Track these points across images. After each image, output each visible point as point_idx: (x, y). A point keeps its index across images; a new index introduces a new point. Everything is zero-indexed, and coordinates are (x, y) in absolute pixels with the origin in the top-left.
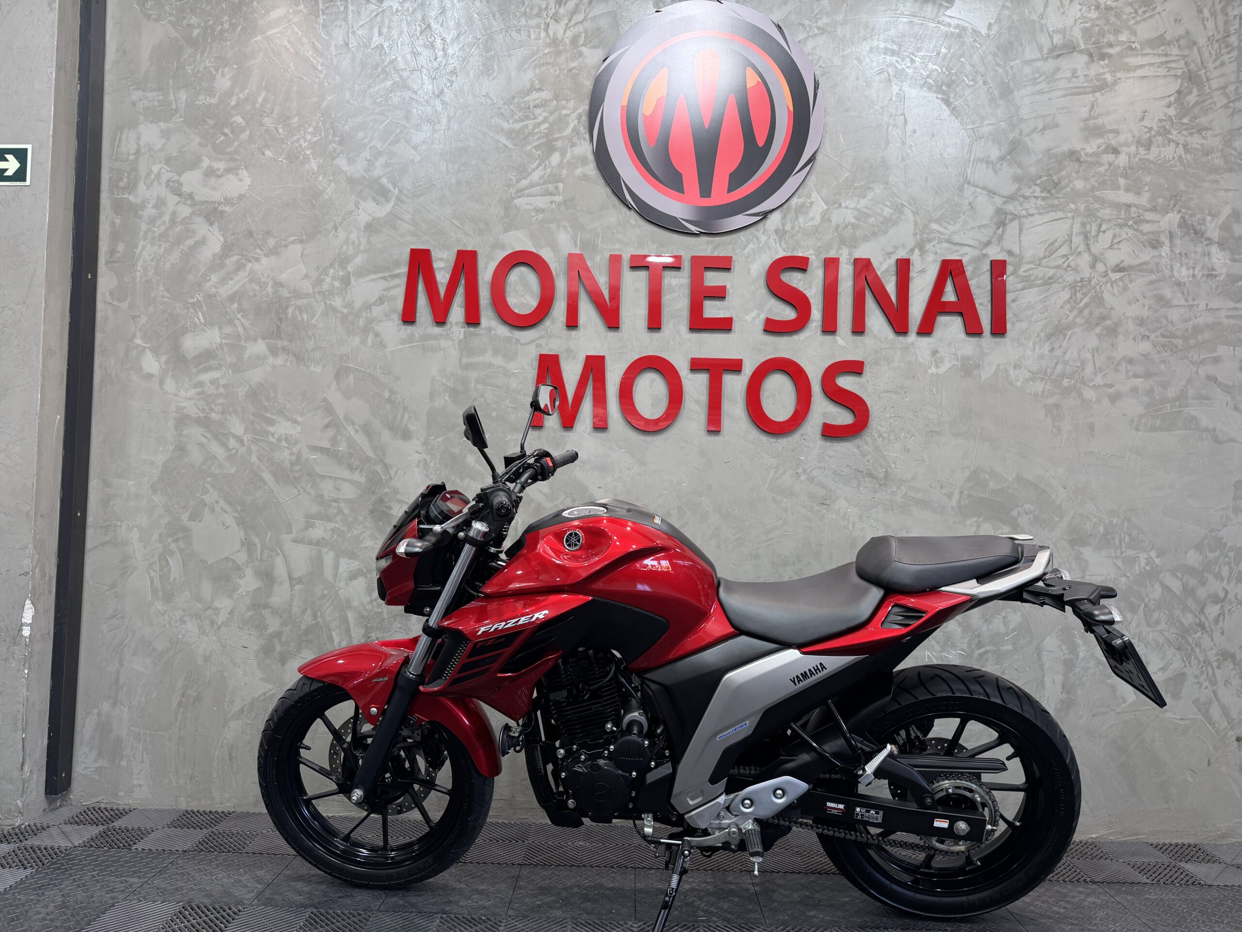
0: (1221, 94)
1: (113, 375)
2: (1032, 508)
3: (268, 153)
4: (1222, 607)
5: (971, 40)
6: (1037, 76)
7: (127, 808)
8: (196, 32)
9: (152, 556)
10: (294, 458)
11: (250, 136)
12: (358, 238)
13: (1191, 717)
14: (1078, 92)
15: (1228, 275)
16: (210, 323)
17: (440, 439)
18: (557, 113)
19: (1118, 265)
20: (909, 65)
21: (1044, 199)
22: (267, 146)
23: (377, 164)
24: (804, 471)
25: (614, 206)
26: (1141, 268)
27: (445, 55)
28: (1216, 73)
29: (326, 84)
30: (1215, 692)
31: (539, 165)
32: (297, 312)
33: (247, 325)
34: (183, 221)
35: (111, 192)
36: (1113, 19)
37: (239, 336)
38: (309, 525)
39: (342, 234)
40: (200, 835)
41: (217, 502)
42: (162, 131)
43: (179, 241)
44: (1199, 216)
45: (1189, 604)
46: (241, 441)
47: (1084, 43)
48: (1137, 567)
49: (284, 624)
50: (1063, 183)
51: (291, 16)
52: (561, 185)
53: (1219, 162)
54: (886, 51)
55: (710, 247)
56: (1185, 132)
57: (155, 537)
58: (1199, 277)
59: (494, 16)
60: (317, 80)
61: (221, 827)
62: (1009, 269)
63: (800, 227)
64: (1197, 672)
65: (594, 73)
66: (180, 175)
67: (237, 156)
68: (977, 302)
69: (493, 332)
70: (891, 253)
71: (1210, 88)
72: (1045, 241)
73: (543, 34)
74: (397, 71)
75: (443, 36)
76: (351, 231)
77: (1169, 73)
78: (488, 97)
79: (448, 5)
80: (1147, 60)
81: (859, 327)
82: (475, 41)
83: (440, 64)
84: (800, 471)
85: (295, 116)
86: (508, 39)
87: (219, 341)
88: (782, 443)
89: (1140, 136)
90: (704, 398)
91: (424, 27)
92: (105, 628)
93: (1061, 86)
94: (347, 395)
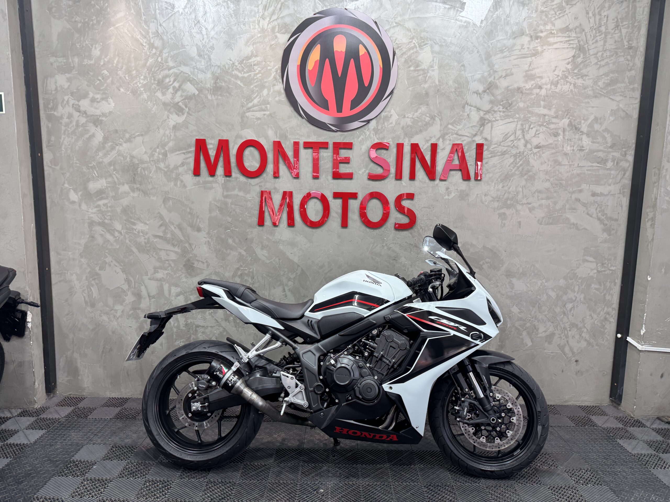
0: (595, 57)
1: (56, 202)
2: (490, 260)
4: (574, 304)
5: (472, 29)
6: (504, 48)
7: (83, 397)
8: (80, 25)
9: (84, 287)
10: (146, 241)
11: (112, 81)
12: (170, 133)
13: (556, 352)
14: (524, 57)
15: (590, 150)
16: (100, 176)
17: (215, 231)
18: (265, 69)
19: (537, 145)
21: (504, 112)
22: (121, 86)
23: (177, 95)
24: (386, 245)
25: (295, 116)
26: (548, 147)
27: (208, 38)
28: (593, 46)
30: (567, 341)
31: (257, 95)
32: (142, 170)
33: (119, 177)
34: (83, 125)
35: (45, 110)
36: (544, 17)
37: (115, 182)
38: (156, 272)
39: (162, 131)
40: (117, 410)
41: (112, 262)
42: (67, 78)
43: (81, 135)
44: (578, 120)
45: (559, 303)
46: (120, 233)
47: (529, 31)
48: (536, 287)
50: (514, 104)
51: (128, 16)
53: (590, 93)
55: (342, 138)
56: (575, 77)
57: (84, 278)
58: (576, 151)
59: (231, 16)
60: (144, 51)
61: (126, 406)
62: (485, 147)
63: (385, 127)
64: (560, 333)
65: (284, 48)
66: (79, 101)
67: (106, 92)
68: (469, 164)
69: (238, 180)
70: (428, 140)
71: (589, 54)
72: (503, 133)
73: (257, 26)
74: (184, 46)
75: (206, 27)
76: (166, 130)
77: (570, 46)
78: (230, 60)
79: (208, 10)
80: (559, 39)
81: (412, 177)
82: (222, 30)
83: (205, 43)
84: (384, 244)
85: (134, 70)
86: (239, 29)
87: (106, 185)
88: (376, 232)
89: (553, 80)
90: (340, 211)
91: (196, 22)
92: (64, 319)
93: (515, 54)
94: (170, 210)
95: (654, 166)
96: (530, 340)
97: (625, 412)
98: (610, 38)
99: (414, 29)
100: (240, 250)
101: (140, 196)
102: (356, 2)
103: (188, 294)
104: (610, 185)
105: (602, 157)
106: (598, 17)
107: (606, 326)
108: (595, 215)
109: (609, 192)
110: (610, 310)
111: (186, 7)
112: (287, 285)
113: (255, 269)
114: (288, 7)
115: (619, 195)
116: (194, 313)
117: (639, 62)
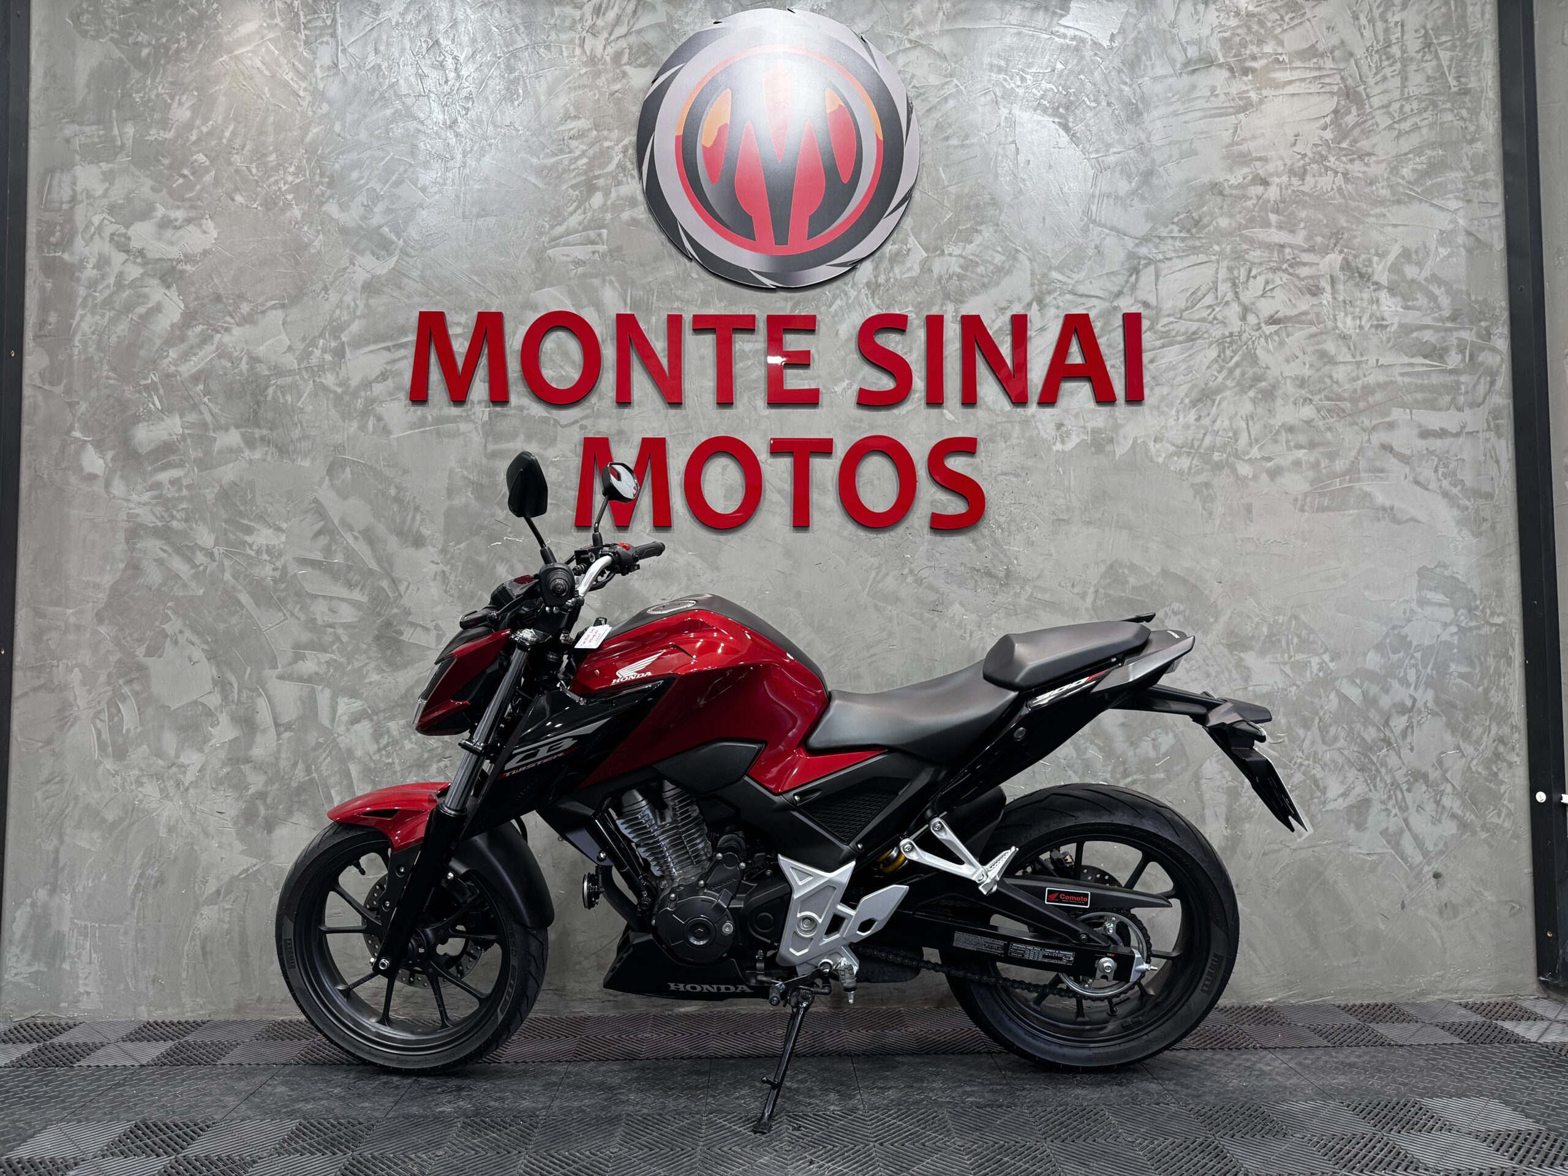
0: (1384, 113)
1: (45, 476)
2: (1182, 608)
3: (239, 199)
4: (1410, 718)
5: (1092, 53)
6: (1170, 95)
7: (71, 1022)
8: (145, 52)
9: (99, 702)
10: (277, 574)
11: (216, 178)
12: (354, 300)
13: (1380, 850)
14: (1219, 113)
15: (1401, 326)
16: (168, 410)
17: (462, 546)
18: (597, 146)
19: (1272, 317)
20: (1019, 83)
21: (1183, 239)
22: (237, 190)
23: (376, 210)
24: (911, 571)
25: (671, 256)
26: (1299, 319)
27: (458, 77)
29: (310, 113)
30: (1406, 820)
31: (578, 207)
32: (279, 394)
33: (216, 410)
34: (133, 284)
35: (40, 249)
36: (1255, 27)
37: (205, 425)
38: (298, 657)
39: (334, 296)
40: (162, 1047)
42: (104, 173)
43: (128, 308)
44: (1363, 256)
45: (1370, 715)
46: (211, 555)
47: (1224, 56)
48: (1308, 674)
49: (270, 781)
50: (1205, 221)
51: (266, 32)
52: (604, 232)
53: (1385, 192)
54: (991, 66)
55: (790, 304)
56: (1344, 159)
57: (103, 678)
58: (1367, 329)
59: (517, 29)
60: (299, 109)
61: (190, 1038)
62: (1145, 324)
63: (896, 279)
65: (642, 98)
66: (127, 227)
67: (199, 203)
68: (1108, 365)
69: (525, 412)
70: (1005, 309)
71: (1371, 107)
72: (1187, 290)
73: (578, 51)
74: (399, 96)
75: (455, 53)
76: (346, 293)
77: (1323, 90)
79: (461, 17)
80: (1297, 74)
81: (969, 398)
82: (494, 60)
83: (452, 89)
84: (906, 571)
85: (271, 153)
86: (535, 58)
87: (180, 431)
88: (883, 539)
89: (1293, 164)
90: (788, 486)
91: (431, 43)
92: (39, 795)
93: (1197, 107)
94: (343, 494)
98: (1417, 71)
99: (955, 55)
101: (269, 458)
103: (381, 716)
104: (1461, 410)
105: (1433, 340)
106: (1380, 25)
107: (1501, 776)
108: (1433, 485)
109: (1463, 427)
110: (1506, 730)
111: (407, 10)
114: (653, 8)
115: (1487, 435)
116: (398, 768)
117: (1489, 122)
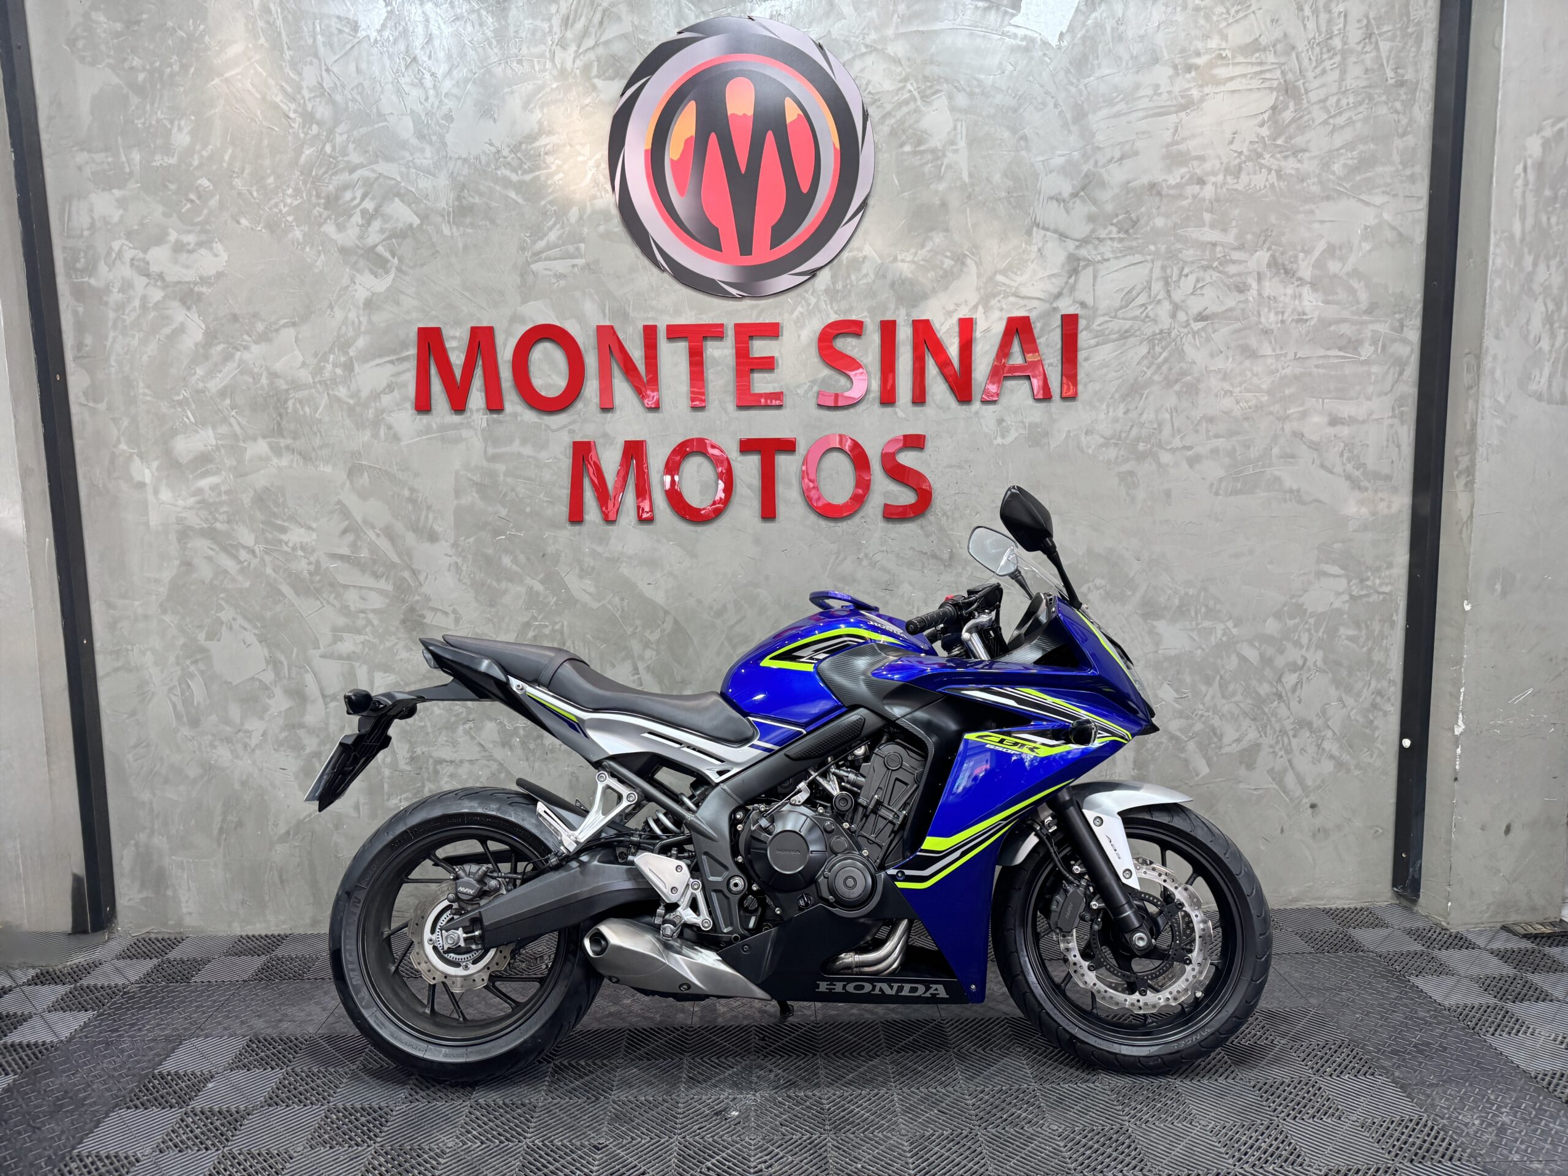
0: (1321, 108)
2: (1105, 582)
4: (1300, 675)
5: (1040, 53)
6: (1115, 95)
7: (179, 937)
8: (141, 77)
9: (171, 680)
10: (312, 568)
11: (221, 202)
12: (358, 317)
13: (1265, 786)
14: (1162, 112)
15: (1321, 320)
16: (202, 423)
17: (472, 540)
18: (572, 161)
19: (1200, 313)
21: (1121, 240)
22: (241, 213)
23: (370, 229)
24: (866, 555)
25: (643, 266)
26: (1225, 316)
27: (437, 95)
28: (1316, 83)
30: (1290, 761)
31: (556, 223)
32: (298, 405)
33: (244, 422)
34: (156, 307)
35: (68, 275)
36: (1202, 22)
37: (236, 435)
38: (337, 639)
39: (339, 314)
40: (258, 962)
42: (117, 200)
43: (154, 330)
44: (1291, 253)
45: (1266, 673)
46: (253, 552)
47: (1169, 53)
48: (1213, 639)
49: (322, 743)
50: (1142, 222)
51: (252, 53)
52: (582, 246)
53: (1315, 189)
55: (755, 313)
56: (1278, 156)
57: (172, 659)
58: (1288, 323)
59: (490, 44)
60: (291, 131)
61: (279, 952)
62: (1082, 323)
63: (852, 285)
64: (1273, 742)
65: (613, 111)
66: (145, 251)
67: (208, 227)
68: (1045, 361)
69: (519, 419)
70: (953, 312)
71: (1308, 102)
72: (1122, 290)
73: (549, 65)
74: (383, 116)
75: (433, 70)
76: (350, 310)
77: (1263, 85)
78: (491, 144)
79: (436, 32)
80: (1239, 70)
81: (919, 397)
82: (470, 75)
83: (432, 106)
84: (861, 555)
85: (269, 176)
86: (509, 72)
87: (214, 442)
88: (841, 528)
89: (1229, 163)
90: (756, 481)
91: (409, 60)
92: (130, 757)
93: (1141, 107)
94: (364, 495)
95: (1467, 350)
96: (1204, 761)
97: (1427, 917)
98: (1355, 63)
99: (909, 59)
100: (529, 581)
101: (295, 465)
102: (773, 3)
104: (1369, 399)
105: (1349, 333)
106: (1324, 17)
107: (1376, 723)
108: (1338, 469)
109: (1370, 415)
110: (1385, 684)
111: (384, 26)
112: (641, 658)
113: (565, 623)
114: (619, 19)
115: (1390, 421)
116: (430, 730)
117: (1423, 114)
